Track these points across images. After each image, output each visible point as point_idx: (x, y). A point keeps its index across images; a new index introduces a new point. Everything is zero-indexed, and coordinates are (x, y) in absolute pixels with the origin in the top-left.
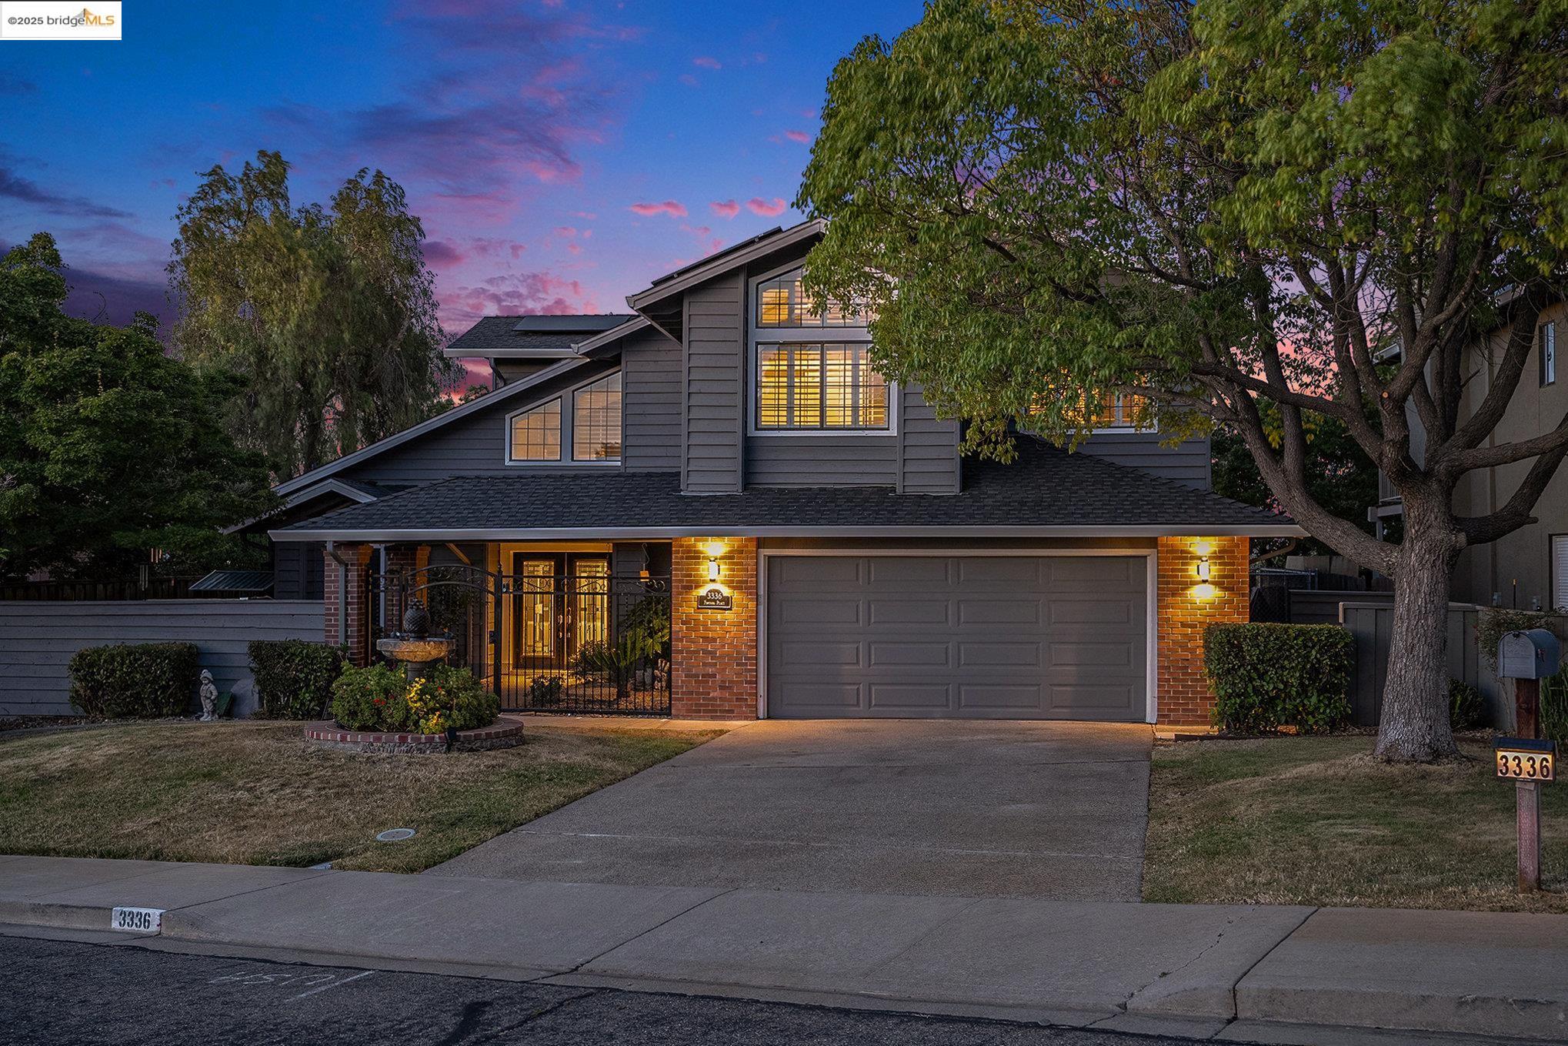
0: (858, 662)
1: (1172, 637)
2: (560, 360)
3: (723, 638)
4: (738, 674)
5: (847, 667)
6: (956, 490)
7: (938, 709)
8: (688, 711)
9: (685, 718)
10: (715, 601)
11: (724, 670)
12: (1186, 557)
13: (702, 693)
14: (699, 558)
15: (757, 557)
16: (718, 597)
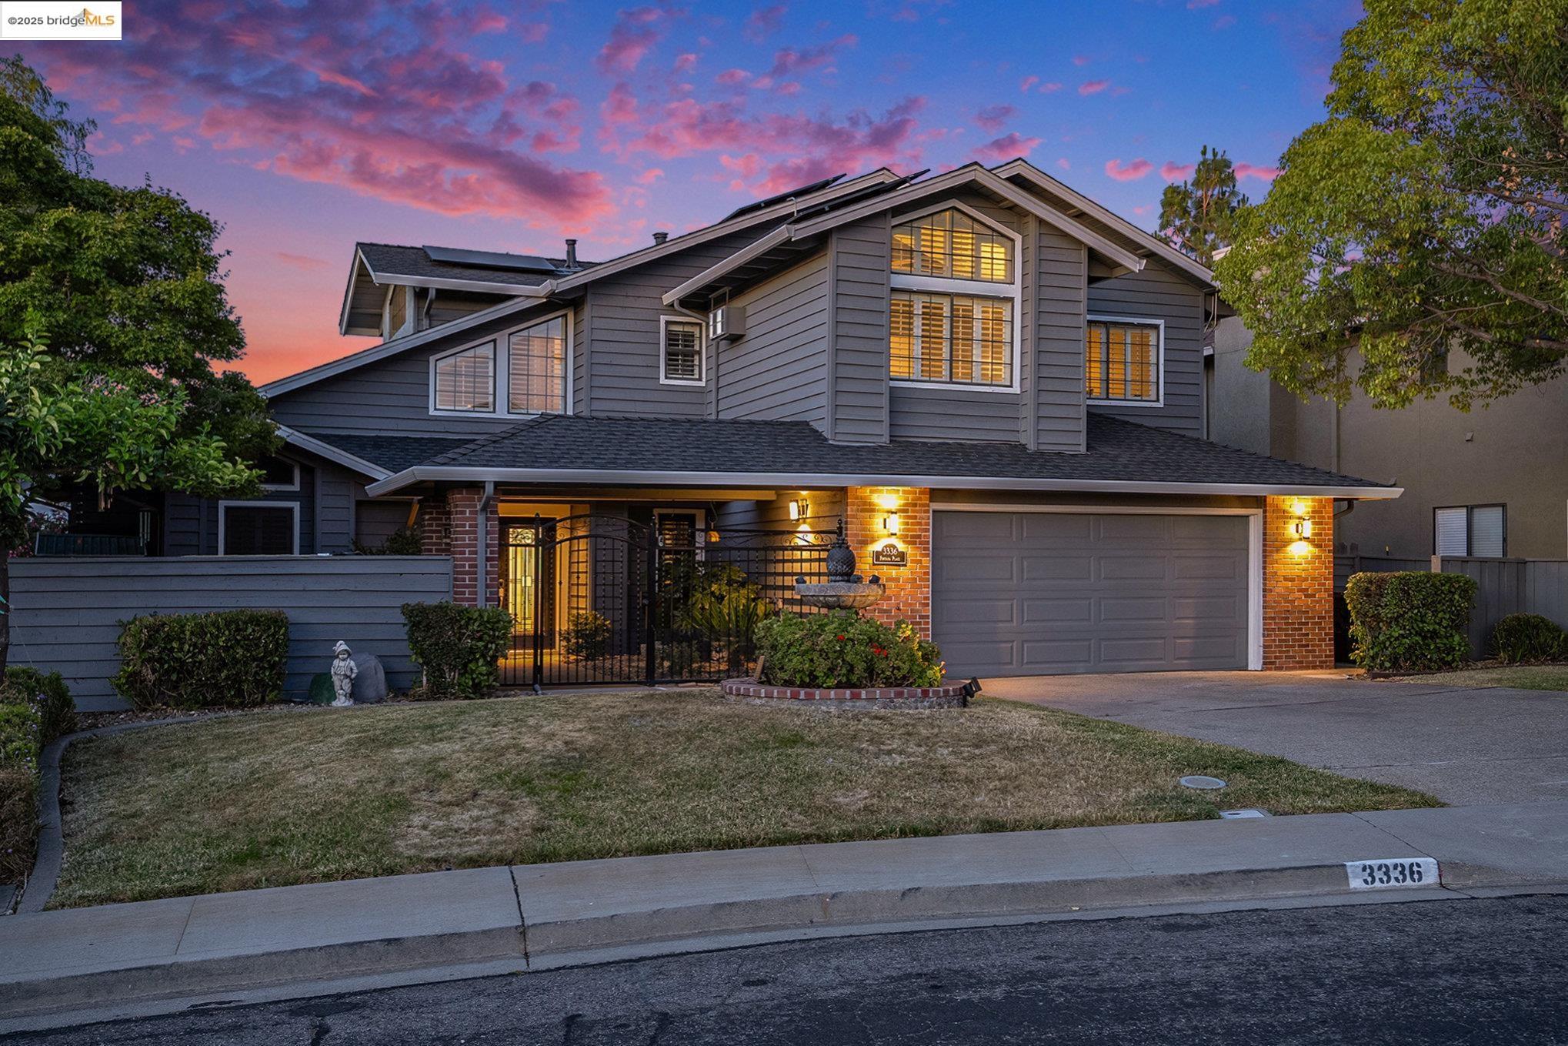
0: (1012, 621)
1: (1277, 589)
3: (898, 596)
5: (1001, 625)
6: (1083, 449)
7: (1082, 664)
10: (890, 556)
12: (1285, 515)
14: (873, 511)
15: (928, 511)
16: (894, 552)
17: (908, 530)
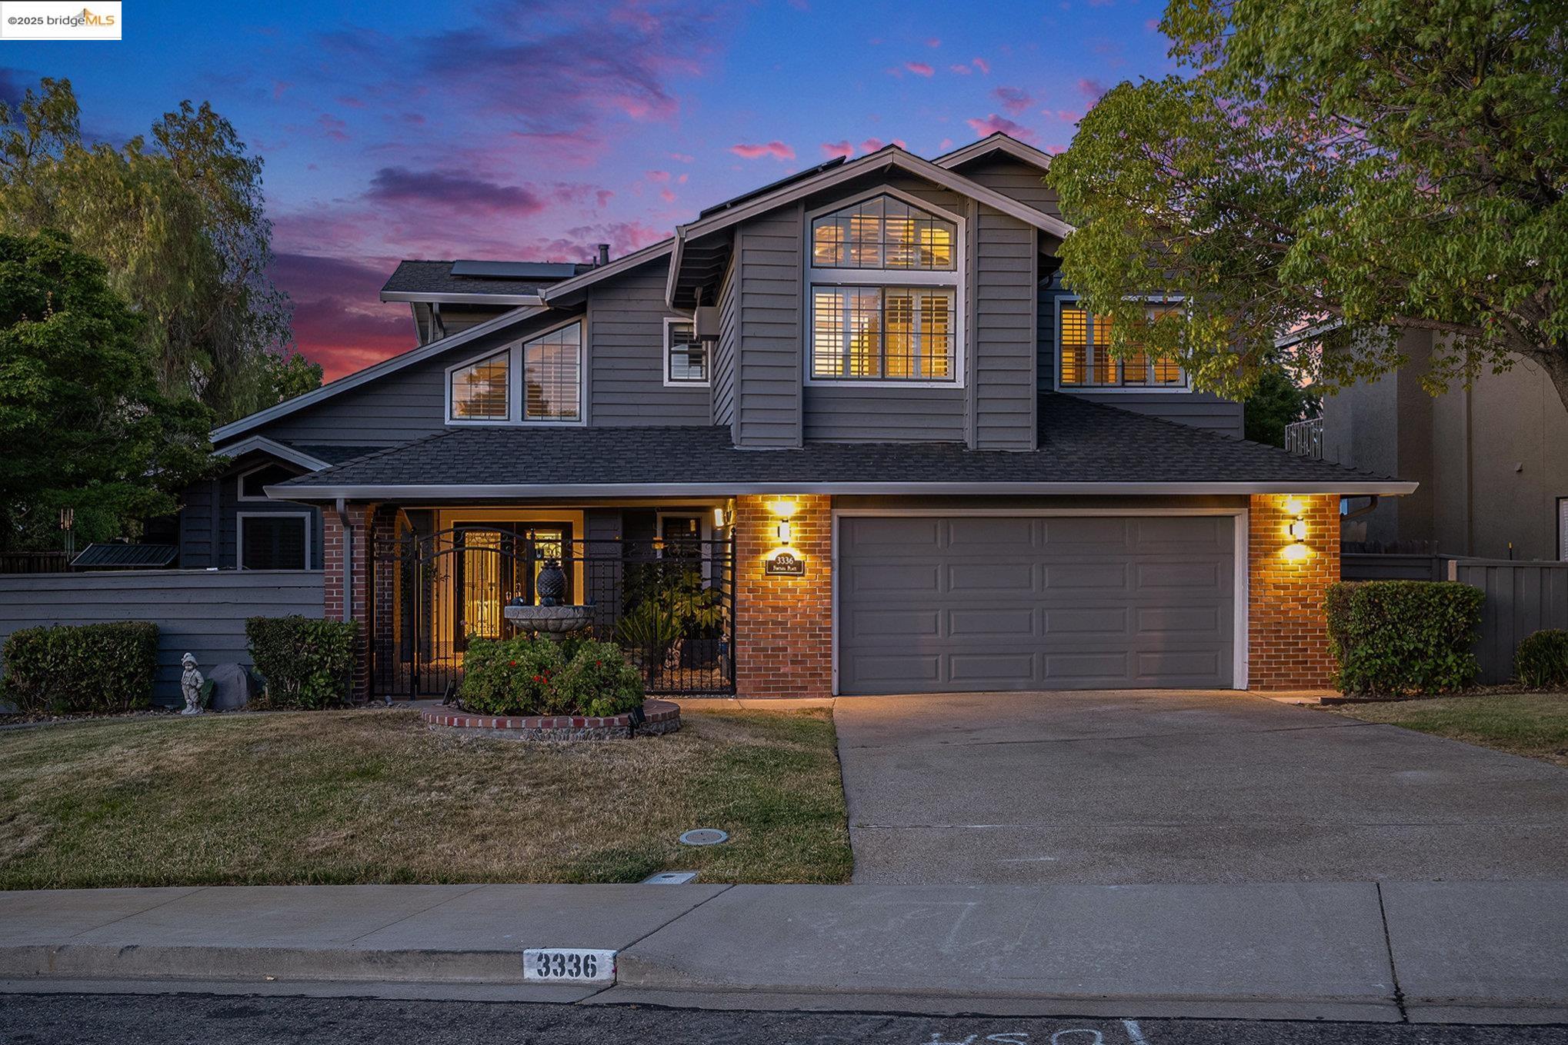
0: (936, 632)
1: (1265, 599)
2: (515, 307)
3: (794, 608)
4: (811, 649)
5: (923, 637)
6: (1032, 446)
7: (1022, 680)
8: (756, 689)
9: (752, 696)
10: (785, 566)
11: (796, 643)
13: (771, 669)
14: (767, 519)
15: (830, 518)
16: (790, 561)
17: (806, 538)
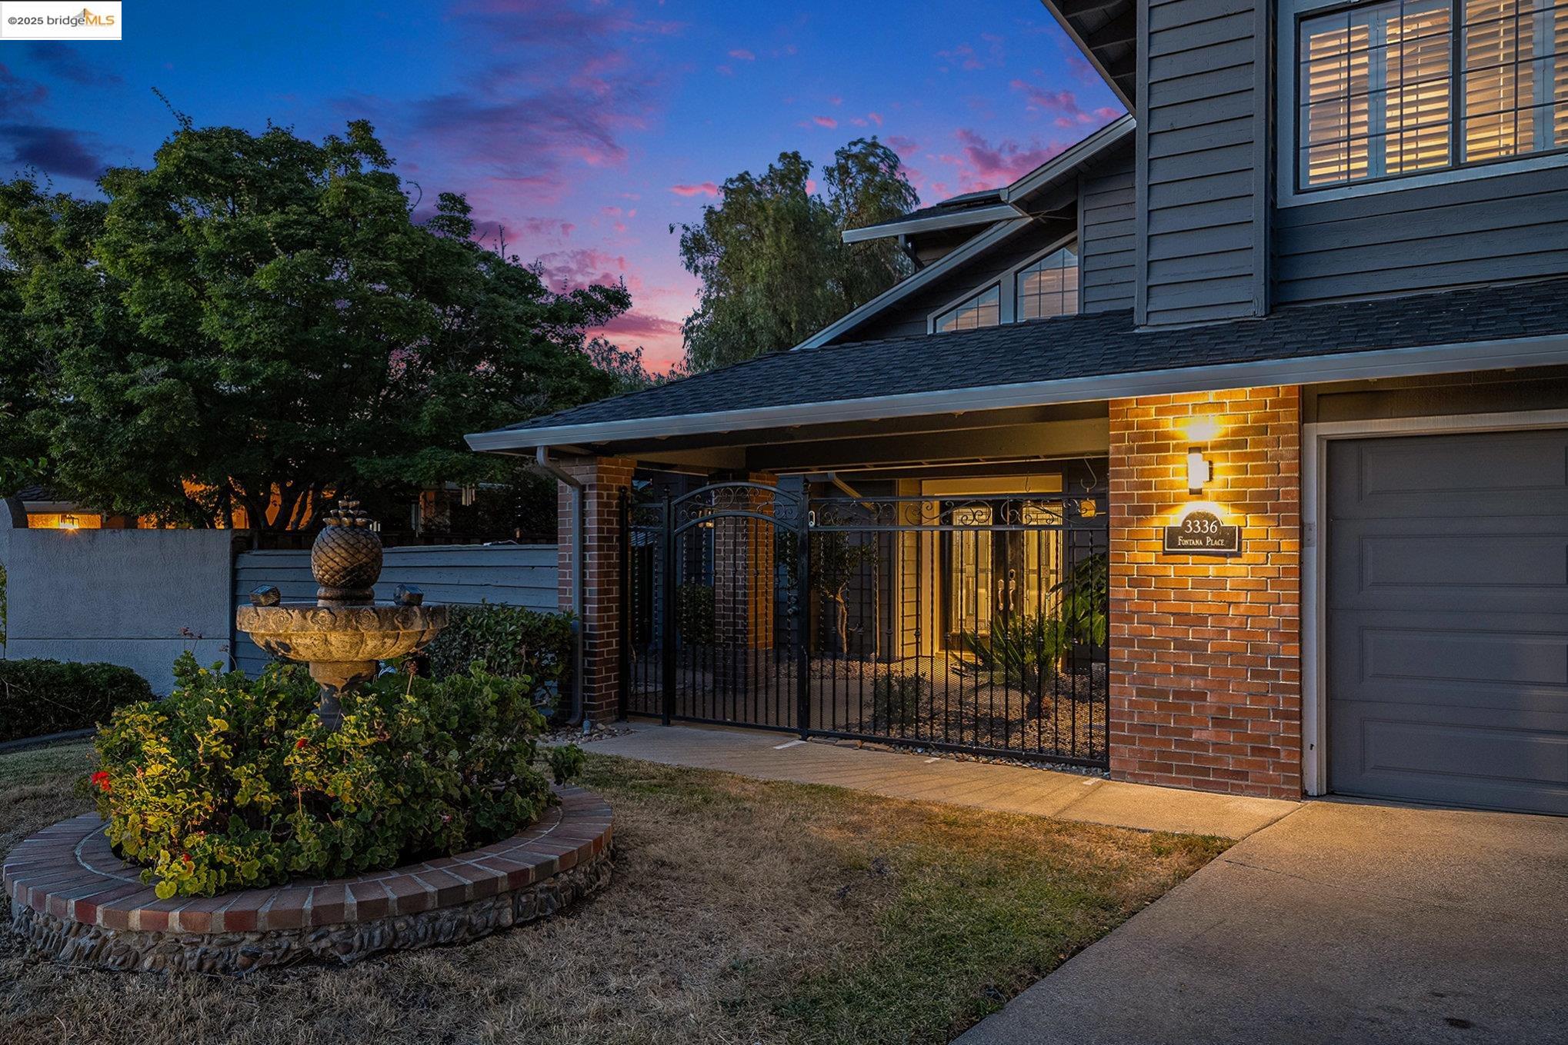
3: (1220, 617)
4: (1256, 696)
8: (1144, 765)
9: (1137, 779)
10: (1202, 536)
11: (1223, 685)
13: (1175, 731)
14: (1165, 448)
15: (1301, 441)
16: (1211, 528)
17: (1245, 483)
